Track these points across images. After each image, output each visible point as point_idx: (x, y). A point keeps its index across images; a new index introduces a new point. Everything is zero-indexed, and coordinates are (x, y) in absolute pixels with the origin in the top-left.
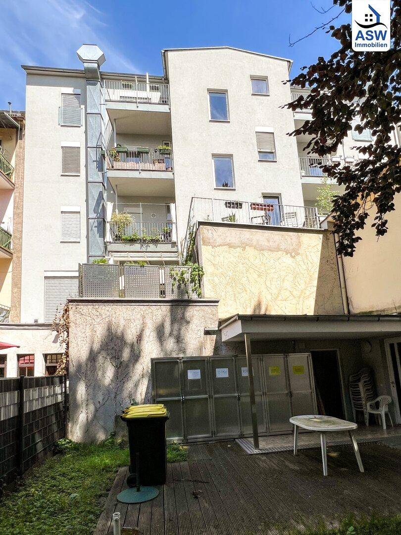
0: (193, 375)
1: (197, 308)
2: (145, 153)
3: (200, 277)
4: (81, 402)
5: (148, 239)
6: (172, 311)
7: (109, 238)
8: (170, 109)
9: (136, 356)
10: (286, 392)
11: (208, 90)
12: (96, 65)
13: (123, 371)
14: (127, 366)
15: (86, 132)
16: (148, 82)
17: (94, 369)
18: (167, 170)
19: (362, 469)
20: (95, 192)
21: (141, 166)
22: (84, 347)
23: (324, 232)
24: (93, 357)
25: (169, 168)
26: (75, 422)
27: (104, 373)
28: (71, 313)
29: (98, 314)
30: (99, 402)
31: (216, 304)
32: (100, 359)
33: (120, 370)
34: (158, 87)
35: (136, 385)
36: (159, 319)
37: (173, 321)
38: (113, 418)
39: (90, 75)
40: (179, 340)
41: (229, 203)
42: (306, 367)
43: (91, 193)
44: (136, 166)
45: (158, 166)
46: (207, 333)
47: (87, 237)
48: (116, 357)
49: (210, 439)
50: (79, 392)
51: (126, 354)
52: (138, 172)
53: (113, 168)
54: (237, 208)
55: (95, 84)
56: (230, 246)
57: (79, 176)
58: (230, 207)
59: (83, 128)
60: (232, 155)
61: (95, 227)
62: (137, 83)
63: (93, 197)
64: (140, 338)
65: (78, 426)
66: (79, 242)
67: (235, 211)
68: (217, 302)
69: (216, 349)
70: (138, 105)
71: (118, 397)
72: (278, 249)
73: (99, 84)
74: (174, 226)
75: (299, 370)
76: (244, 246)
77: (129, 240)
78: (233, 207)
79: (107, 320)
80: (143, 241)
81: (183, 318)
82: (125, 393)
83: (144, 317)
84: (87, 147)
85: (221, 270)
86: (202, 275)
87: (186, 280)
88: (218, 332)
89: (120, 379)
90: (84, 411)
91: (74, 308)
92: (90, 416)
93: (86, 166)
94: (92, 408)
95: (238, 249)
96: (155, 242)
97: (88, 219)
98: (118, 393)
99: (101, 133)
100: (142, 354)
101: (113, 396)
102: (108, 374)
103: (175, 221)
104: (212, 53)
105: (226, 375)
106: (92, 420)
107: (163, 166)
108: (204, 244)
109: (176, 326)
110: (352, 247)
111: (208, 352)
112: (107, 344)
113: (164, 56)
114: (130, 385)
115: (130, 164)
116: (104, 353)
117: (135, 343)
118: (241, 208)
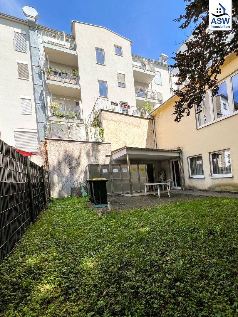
0: (105, 171)
1: (102, 146)
2: (65, 74)
3: (103, 133)
4: (55, 183)
5: (70, 116)
6: (92, 147)
7: (49, 114)
8: (77, 53)
9: (78, 164)
10: (138, 178)
11: (95, 47)
12: (34, 20)
13: (73, 170)
14: (75, 168)
15: (31, 57)
16: (64, 36)
17: (60, 169)
18: (76, 84)
19: (170, 196)
20: (39, 90)
21: (64, 80)
22: (55, 160)
23: (149, 119)
24: (59, 164)
25: (78, 83)
26: (54, 191)
27: (65, 170)
28: (48, 145)
29: (60, 146)
30: (64, 183)
31: (110, 145)
32: (63, 165)
33: (72, 170)
34: (70, 40)
35: (79, 176)
36: (87, 149)
37: (93, 150)
38: (70, 189)
39: (31, 25)
40: (96, 158)
41: (113, 103)
42: (145, 169)
43: (37, 90)
44: (61, 80)
45: (72, 81)
46: (107, 156)
47: (36, 113)
48: (70, 164)
49: (112, 195)
50: (54, 179)
51: (74, 164)
52: (62, 83)
53: (49, 79)
54: (116, 105)
55: (34, 31)
56: (115, 121)
57: (29, 80)
58: (113, 105)
59: (29, 54)
60: (107, 82)
61: (40, 108)
62: (59, 36)
63: (38, 92)
64: (79, 157)
65: (55, 192)
66: (32, 115)
67: (115, 106)
68: (110, 144)
69: (110, 162)
70: (61, 48)
71: (72, 181)
72: (132, 124)
73: (37, 31)
74: (81, 111)
75: (142, 170)
76: (120, 122)
77: (60, 116)
78: (115, 105)
79: (65, 148)
80: (67, 117)
81: (97, 149)
82: (75, 179)
83: (81, 148)
84: (32, 66)
85: (111, 131)
86: (104, 133)
87: (97, 134)
88: (111, 156)
89: (72, 173)
90: (57, 186)
91: (49, 142)
92: (60, 188)
93: (32, 75)
94: (61, 185)
95: (117, 123)
96: (73, 118)
97: (36, 103)
98: (72, 179)
99: (40, 59)
100: (81, 163)
101: (69, 180)
102: (67, 171)
103: (81, 109)
104: (96, 29)
105: (117, 171)
106: (61, 190)
107: (75, 82)
108: (104, 119)
109: (94, 153)
110: (180, 119)
111: (108, 162)
112: (65, 159)
113: (73, 24)
114: (76, 176)
115: (58, 78)
116: (64, 163)
117: (78, 159)
118: (117, 106)
